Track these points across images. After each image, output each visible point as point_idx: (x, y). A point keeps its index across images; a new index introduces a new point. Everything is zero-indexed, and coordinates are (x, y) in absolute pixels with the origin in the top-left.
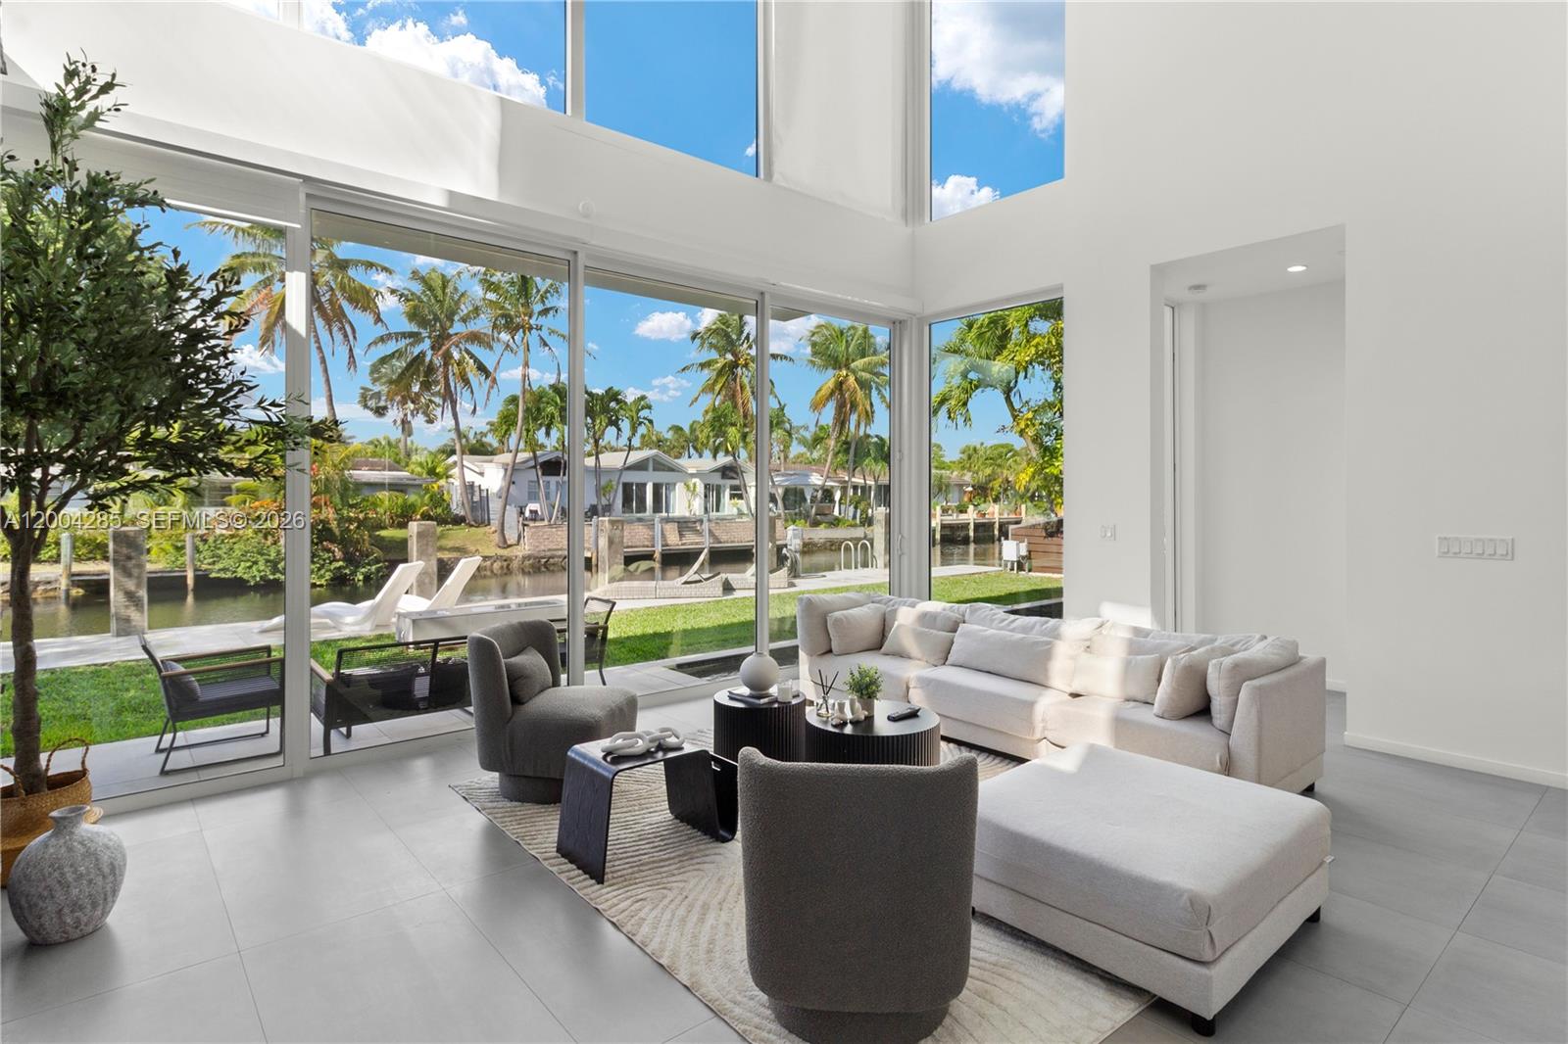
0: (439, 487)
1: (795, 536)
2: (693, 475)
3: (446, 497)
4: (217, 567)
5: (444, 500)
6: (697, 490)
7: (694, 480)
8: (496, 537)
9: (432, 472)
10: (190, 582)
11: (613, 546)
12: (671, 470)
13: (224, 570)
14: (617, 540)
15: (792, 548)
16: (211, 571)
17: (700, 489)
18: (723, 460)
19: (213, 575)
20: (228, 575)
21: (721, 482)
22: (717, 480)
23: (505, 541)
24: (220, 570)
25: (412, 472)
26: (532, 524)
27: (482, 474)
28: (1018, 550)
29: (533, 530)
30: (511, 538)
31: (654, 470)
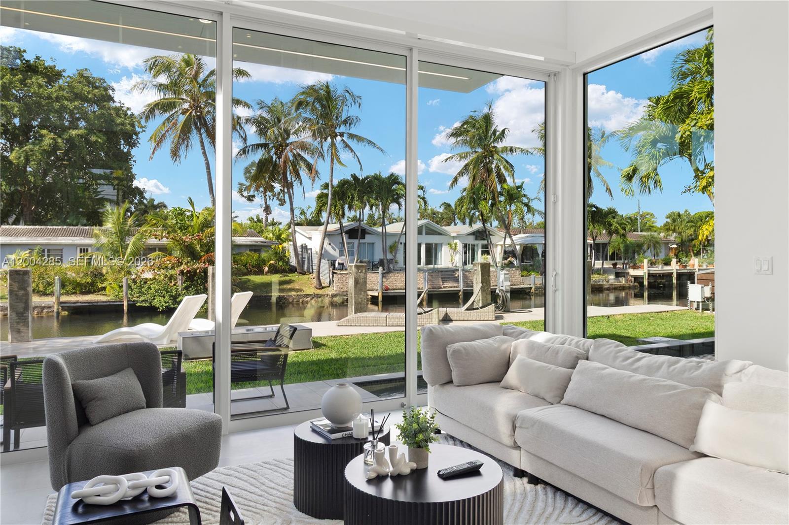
0: (282, 248)
1: (506, 279)
2: (454, 238)
3: (287, 254)
4: (142, 298)
5: (286, 257)
6: (458, 248)
7: (455, 241)
8: (315, 282)
9: (278, 237)
10: (125, 308)
11: (358, 286)
12: (440, 234)
13: (145, 301)
14: (361, 281)
15: (504, 288)
16: (137, 302)
17: (460, 247)
18: (478, 225)
19: (138, 304)
20: (147, 304)
21: (476, 242)
22: (471, 240)
23: (320, 284)
24: (142, 301)
25: (266, 238)
26: (339, 272)
27: (310, 238)
28: (703, 292)
29: (339, 276)
30: (325, 281)
31: (426, 234)
